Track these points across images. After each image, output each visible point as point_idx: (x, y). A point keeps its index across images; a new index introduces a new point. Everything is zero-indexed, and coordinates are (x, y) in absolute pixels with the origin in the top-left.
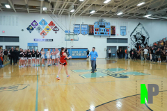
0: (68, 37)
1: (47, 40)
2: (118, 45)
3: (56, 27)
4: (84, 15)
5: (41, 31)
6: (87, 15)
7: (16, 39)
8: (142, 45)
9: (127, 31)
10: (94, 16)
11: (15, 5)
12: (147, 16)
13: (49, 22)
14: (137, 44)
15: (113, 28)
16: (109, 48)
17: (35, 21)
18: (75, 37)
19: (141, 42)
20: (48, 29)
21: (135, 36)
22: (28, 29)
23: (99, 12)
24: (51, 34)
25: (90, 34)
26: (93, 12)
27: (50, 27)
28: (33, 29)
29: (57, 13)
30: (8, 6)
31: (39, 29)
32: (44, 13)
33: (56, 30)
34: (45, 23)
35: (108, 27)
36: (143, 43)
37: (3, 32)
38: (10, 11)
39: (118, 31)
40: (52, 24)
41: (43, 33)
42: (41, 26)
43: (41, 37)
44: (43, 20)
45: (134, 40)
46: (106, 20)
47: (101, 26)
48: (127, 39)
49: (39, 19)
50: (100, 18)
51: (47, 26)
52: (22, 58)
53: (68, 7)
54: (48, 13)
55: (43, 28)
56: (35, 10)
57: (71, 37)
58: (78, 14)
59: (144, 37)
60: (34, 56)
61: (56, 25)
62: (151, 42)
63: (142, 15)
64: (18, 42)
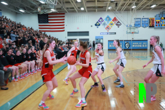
0: (129, 31)
1: (111, 33)
3: (119, 22)
4: (144, 9)
6: (148, 9)
7: (87, 33)
10: (155, 9)
11: (87, 8)
17: (101, 18)
18: (136, 30)
20: (112, 24)
22: (96, 25)
24: (114, 28)
25: (150, 27)
26: (153, 6)
27: (113, 22)
28: (99, 25)
29: (120, 10)
30: (82, 9)
31: (104, 24)
32: (109, 11)
33: (118, 25)
37: (78, 28)
40: (115, 19)
41: (108, 28)
43: (106, 31)
44: (108, 17)
50: (161, 11)
51: (111, 22)
54: (113, 10)
55: (108, 24)
56: (102, 9)
58: (139, 9)
61: (119, 20)
64: (88, 35)
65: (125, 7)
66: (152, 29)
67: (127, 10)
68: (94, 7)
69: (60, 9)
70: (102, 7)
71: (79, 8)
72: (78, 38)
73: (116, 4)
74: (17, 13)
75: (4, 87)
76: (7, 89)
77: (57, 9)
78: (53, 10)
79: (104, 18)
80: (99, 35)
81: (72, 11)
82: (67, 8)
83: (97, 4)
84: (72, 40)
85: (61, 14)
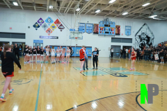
0: (72, 36)
2: (122, 44)
3: (61, 25)
5: (47, 29)
6: (92, 14)
7: (22, 35)
8: (147, 46)
9: (132, 31)
10: (99, 15)
11: (23, 3)
12: (152, 17)
13: (54, 20)
14: (142, 44)
15: (118, 28)
16: (113, 47)
17: (41, 19)
18: (80, 35)
19: (146, 42)
20: (54, 27)
21: (140, 36)
22: (34, 26)
23: (104, 11)
25: (94, 33)
26: (98, 11)
27: (55, 25)
28: (39, 27)
29: (62, 12)
30: (15, 4)
31: (45, 26)
32: (50, 11)
33: (61, 28)
34: (51, 21)
35: (113, 26)
36: (147, 43)
37: (11, 28)
38: (18, 8)
39: (122, 31)
40: (57, 22)
41: (49, 31)
42: (47, 24)
43: (46, 34)
44: (49, 18)
45: (139, 40)
46: (112, 20)
47: (106, 26)
48: (131, 39)
49: (45, 16)
50: (105, 18)
51: (53, 24)
52: (28, 55)
53: (74, 6)
54: (54, 11)
55: (49, 26)
56: (41, 7)
57: (76, 35)
58: (83, 13)
59: (148, 38)
60: (38, 53)
61: (62, 23)
62: (155, 43)
63: (148, 15)
64: (24, 38)
66: (96, 36)
80: (38, 39)
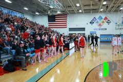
0: (117, 27)
1: (102, 29)
3: (109, 20)
5: (98, 24)
7: (83, 29)
11: (84, 10)
13: (104, 17)
20: (103, 22)
24: (105, 25)
28: (93, 23)
29: (110, 11)
30: (80, 11)
31: (97, 22)
32: (101, 12)
34: (101, 19)
37: (77, 26)
40: (106, 18)
41: (100, 25)
43: (99, 27)
44: (100, 17)
54: (104, 12)
55: (100, 22)
56: (95, 11)
57: (120, 27)
61: (109, 19)
64: (85, 30)
65: (114, 9)
67: (116, 11)
68: (90, 10)
69: (64, 11)
70: (96, 9)
71: (78, 10)
72: (77, 32)
73: (107, 7)
74: (34, 15)
75: (24, 69)
76: (26, 70)
77: (62, 12)
78: (59, 13)
79: (97, 17)
81: (73, 12)
82: (69, 11)
83: (92, 7)
84: (72, 34)
85: (64, 15)
